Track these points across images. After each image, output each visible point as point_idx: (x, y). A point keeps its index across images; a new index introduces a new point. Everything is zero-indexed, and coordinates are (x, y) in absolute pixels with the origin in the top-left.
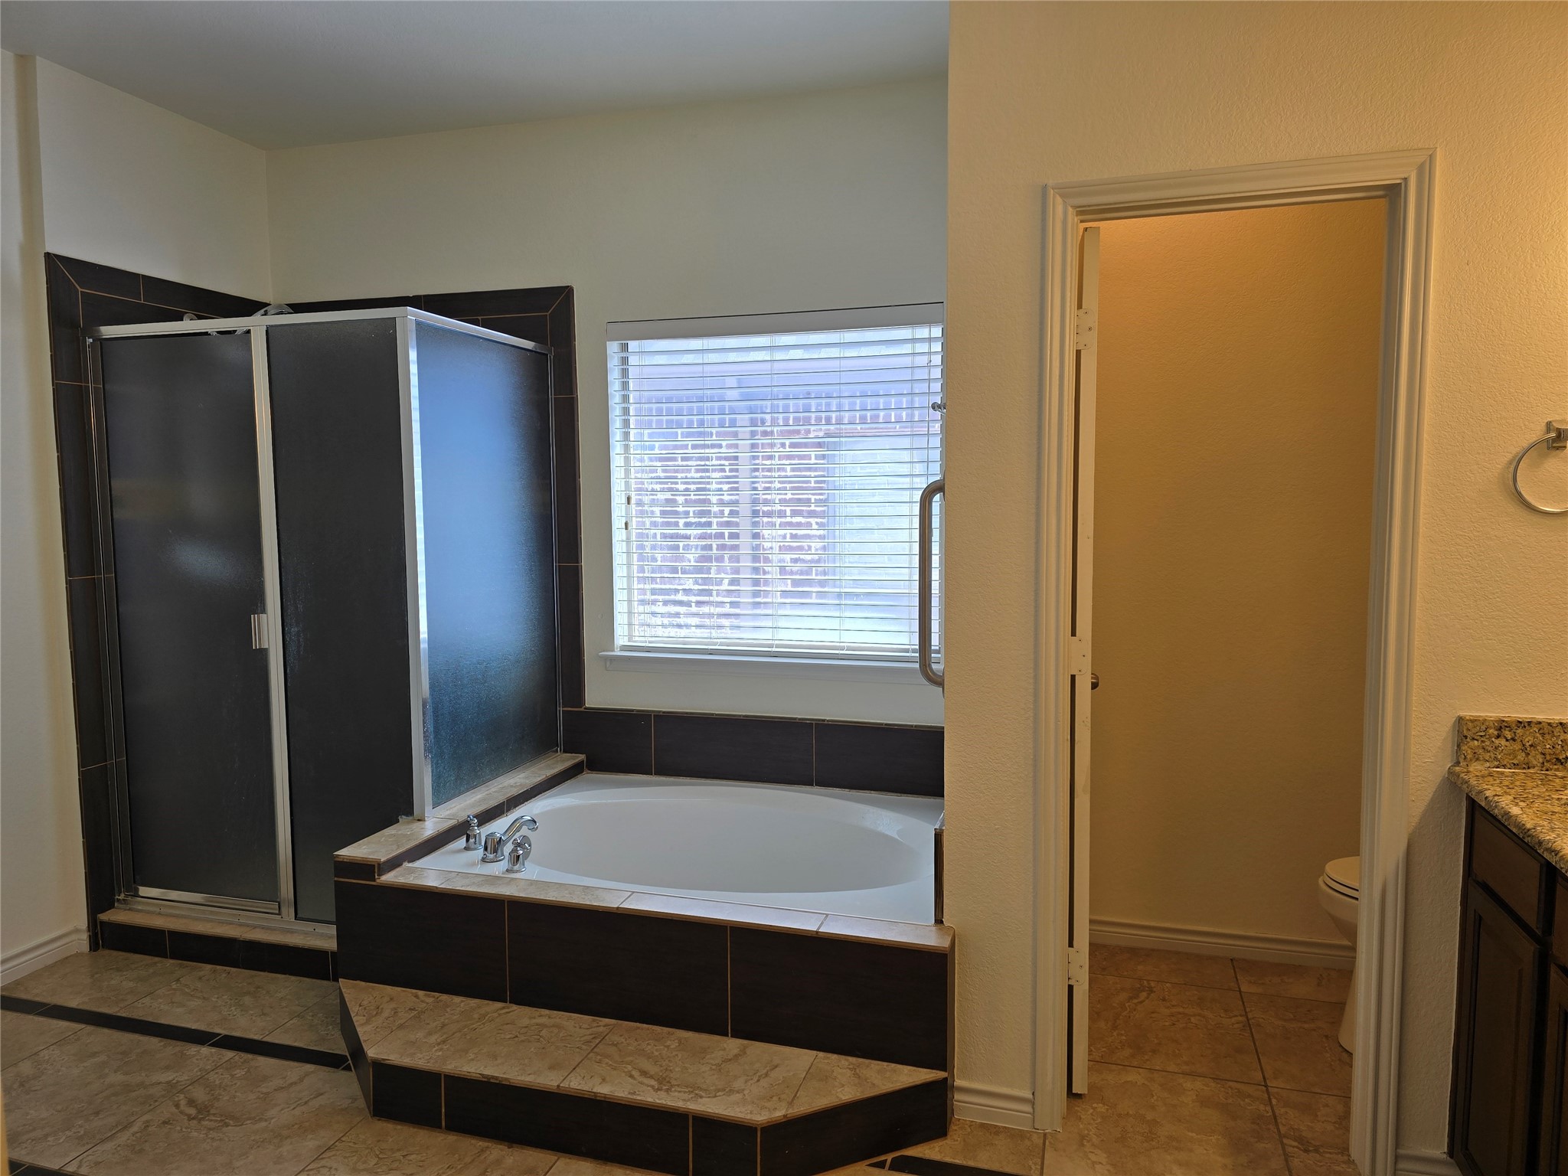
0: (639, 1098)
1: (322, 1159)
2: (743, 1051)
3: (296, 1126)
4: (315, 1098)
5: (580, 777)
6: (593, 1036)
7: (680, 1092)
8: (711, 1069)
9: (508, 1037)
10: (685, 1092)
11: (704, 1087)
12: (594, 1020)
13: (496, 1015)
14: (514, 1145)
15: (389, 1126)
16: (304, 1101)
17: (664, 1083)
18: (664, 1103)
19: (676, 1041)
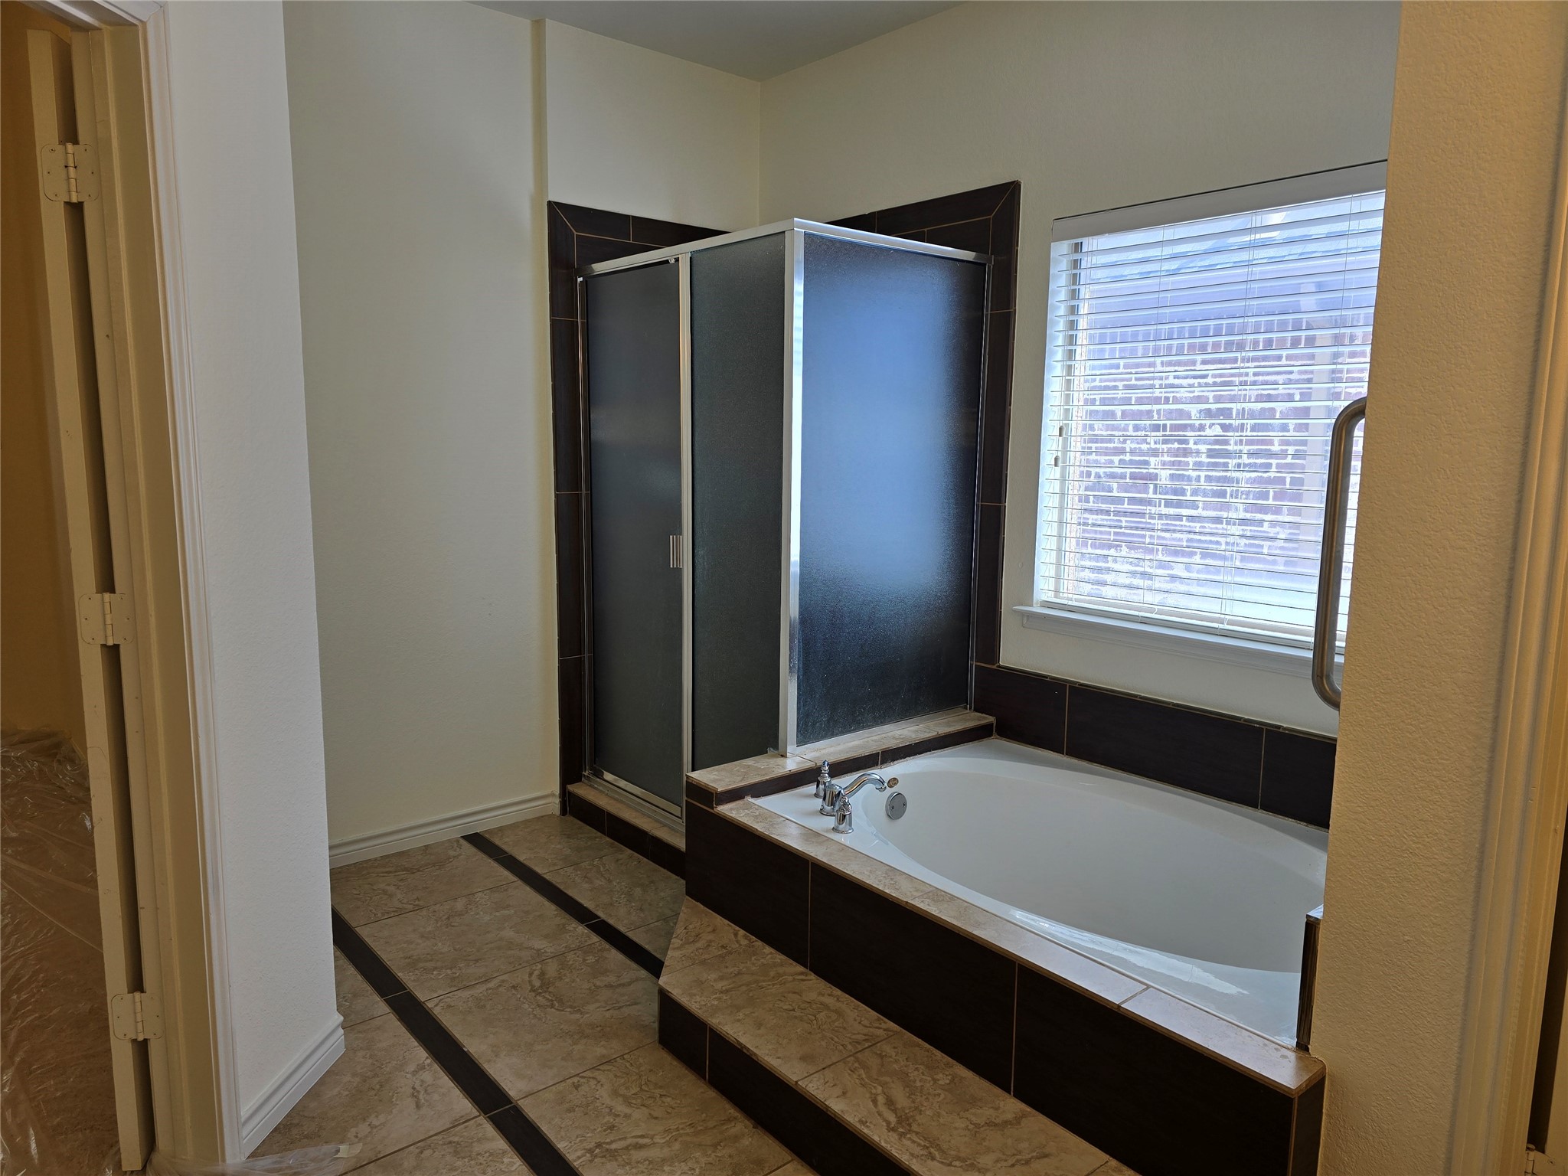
0: (866, 1131)
1: (599, 1070)
2: (1018, 1120)
3: (599, 1029)
4: (629, 1005)
5: (985, 741)
6: (867, 1037)
7: (914, 1142)
8: (967, 1128)
9: (785, 1007)
10: (919, 1145)
11: (945, 1146)
12: (879, 1019)
13: (790, 978)
14: (760, 1128)
15: (667, 1058)
16: (619, 1005)
17: (903, 1124)
18: (889, 1148)
19: (950, 1077)
